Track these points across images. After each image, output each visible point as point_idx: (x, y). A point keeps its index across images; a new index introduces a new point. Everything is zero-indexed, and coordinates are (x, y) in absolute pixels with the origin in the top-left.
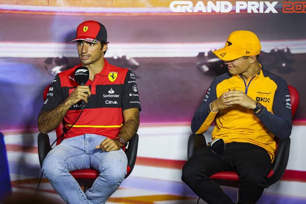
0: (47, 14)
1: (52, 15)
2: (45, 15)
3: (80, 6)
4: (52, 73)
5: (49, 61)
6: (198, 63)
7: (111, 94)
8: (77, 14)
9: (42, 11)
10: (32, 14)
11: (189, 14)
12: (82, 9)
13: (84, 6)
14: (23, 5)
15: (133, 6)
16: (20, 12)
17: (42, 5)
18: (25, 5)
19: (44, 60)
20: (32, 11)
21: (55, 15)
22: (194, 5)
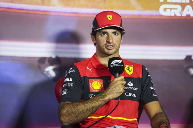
0: (41, 13)
1: (45, 15)
2: (40, 14)
3: (74, 7)
4: (45, 73)
5: (42, 60)
6: (185, 66)
7: (130, 87)
8: (71, 15)
9: (37, 10)
10: (27, 13)
11: (178, 18)
12: (76, 10)
13: (78, 7)
14: (17, 3)
15: (125, 8)
16: (14, 11)
17: (37, 4)
18: (20, 3)
19: (38, 59)
20: (27, 10)
21: (50, 15)
22: (183, 9)
